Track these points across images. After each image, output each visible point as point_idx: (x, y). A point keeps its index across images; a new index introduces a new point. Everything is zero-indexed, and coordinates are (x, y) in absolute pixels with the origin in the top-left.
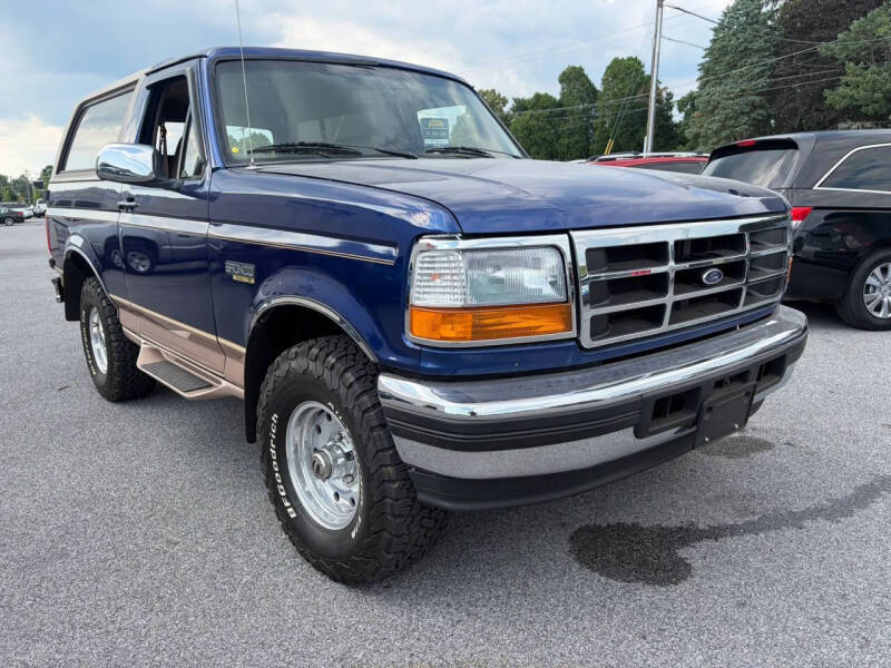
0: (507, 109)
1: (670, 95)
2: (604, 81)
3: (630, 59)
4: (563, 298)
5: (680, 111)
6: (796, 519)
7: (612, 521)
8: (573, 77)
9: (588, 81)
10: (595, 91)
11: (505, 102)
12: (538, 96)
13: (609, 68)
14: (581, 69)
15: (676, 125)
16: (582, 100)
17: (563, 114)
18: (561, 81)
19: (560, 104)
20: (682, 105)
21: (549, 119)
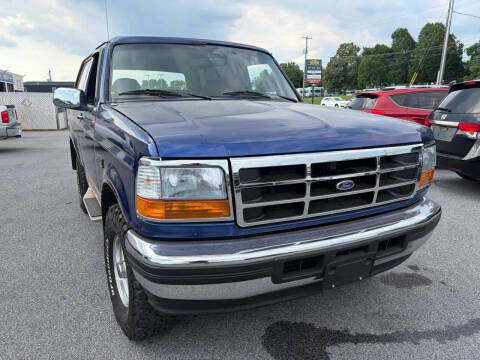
0: (359, 54)
1: (462, 46)
2: (420, 36)
3: (437, 24)
4: (224, 197)
5: (468, 54)
6: (415, 337)
7: (298, 321)
8: (401, 35)
9: (411, 38)
10: (414, 43)
11: (358, 50)
12: (378, 46)
13: (424, 29)
14: (406, 30)
15: (465, 64)
16: (405, 48)
17: (392, 56)
18: (393, 37)
19: (391, 51)
20: (470, 51)
21: (383, 60)
